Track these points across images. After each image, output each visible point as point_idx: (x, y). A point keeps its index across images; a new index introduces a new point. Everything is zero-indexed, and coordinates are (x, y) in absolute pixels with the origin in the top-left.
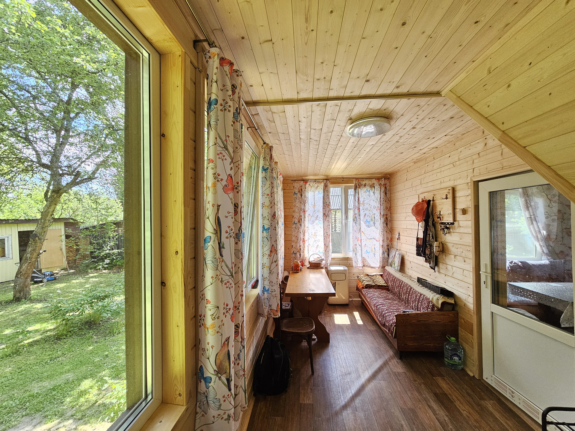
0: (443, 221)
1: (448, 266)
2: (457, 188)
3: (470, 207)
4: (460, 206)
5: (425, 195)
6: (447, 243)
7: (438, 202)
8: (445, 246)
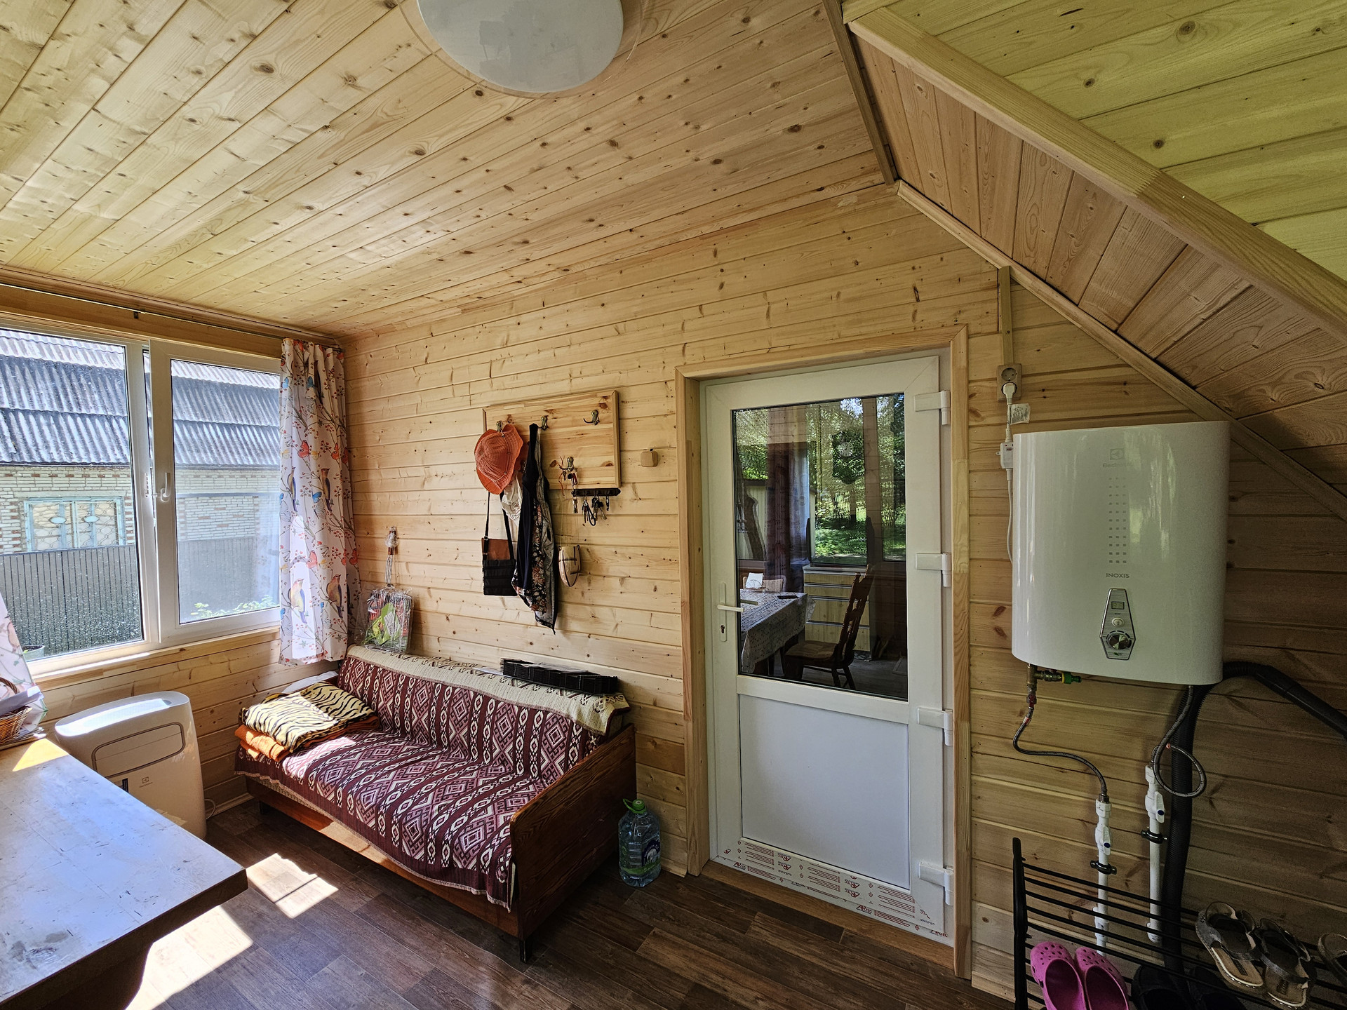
0: (580, 487)
1: (596, 609)
2: (630, 395)
3: (675, 445)
4: (637, 443)
5: (513, 410)
6: (595, 548)
7: (559, 431)
8: (587, 555)
